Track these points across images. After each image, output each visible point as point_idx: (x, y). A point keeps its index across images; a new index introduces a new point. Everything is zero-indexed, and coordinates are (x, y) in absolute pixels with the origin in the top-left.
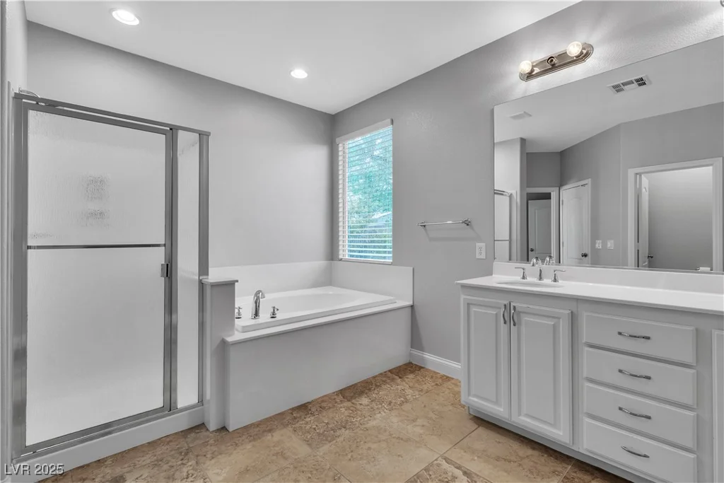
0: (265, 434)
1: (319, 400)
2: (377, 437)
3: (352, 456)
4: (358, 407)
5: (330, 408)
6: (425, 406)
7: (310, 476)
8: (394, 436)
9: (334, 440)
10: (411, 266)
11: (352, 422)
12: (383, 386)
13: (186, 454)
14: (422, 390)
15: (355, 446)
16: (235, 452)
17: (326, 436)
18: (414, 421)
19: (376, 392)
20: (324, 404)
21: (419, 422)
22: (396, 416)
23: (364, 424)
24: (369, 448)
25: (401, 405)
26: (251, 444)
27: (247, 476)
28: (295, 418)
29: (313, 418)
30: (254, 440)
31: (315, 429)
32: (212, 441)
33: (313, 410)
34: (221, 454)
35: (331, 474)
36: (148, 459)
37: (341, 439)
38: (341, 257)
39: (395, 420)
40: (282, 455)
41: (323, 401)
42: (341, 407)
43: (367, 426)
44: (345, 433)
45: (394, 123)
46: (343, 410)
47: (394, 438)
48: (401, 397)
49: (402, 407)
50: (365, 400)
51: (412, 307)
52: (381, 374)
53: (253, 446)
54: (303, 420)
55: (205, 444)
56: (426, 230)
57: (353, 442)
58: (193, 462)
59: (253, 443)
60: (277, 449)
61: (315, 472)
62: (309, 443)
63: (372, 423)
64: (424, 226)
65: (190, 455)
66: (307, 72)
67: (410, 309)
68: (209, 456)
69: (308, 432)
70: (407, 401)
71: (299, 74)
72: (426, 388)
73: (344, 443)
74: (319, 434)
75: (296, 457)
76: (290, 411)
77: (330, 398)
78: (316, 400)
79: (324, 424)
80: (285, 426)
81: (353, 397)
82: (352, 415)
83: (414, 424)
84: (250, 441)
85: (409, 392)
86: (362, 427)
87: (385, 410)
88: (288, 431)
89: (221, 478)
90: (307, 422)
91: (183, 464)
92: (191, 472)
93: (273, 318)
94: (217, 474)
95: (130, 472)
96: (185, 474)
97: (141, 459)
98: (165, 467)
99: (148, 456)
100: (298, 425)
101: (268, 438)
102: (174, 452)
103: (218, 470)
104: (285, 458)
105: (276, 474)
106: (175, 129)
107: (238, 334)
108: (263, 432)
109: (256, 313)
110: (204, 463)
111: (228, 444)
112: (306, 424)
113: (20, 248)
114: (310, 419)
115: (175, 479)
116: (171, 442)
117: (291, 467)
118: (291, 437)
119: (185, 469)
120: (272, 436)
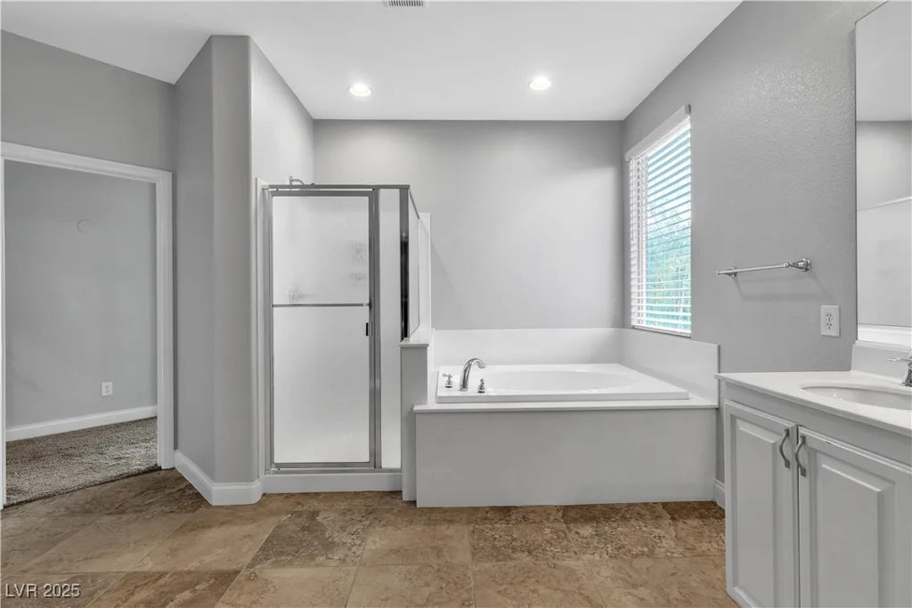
0: (444, 522)
1: (531, 509)
2: (558, 582)
3: (505, 590)
4: (571, 535)
5: (535, 522)
6: (673, 574)
7: (444, 586)
8: (583, 592)
9: (505, 560)
10: (715, 343)
11: (544, 550)
12: (633, 522)
13: (370, 513)
14: (692, 549)
15: (521, 579)
16: (404, 528)
17: (497, 553)
18: (635, 586)
19: (615, 525)
20: (531, 516)
21: (642, 592)
22: (614, 568)
23: (558, 559)
24: (534, 591)
25: (636, 556)
26: (423, 527)
27: (394, 556)
28: (486, 518)
29: (504, 526)
30: (429, 525)
31: (495, 539)
32: (395, 511)
33: (513, 517)
34: (392, 525)
35: (465, 596)
36: (343, 505)
37: (514, 563)
38: (634, 323)
39: (605, 572)
40: (438, 551)
41: (533, 512)
42: (548, 527)
43: (559, 563)
44: (525, 558)
45: (692, 112)
46: (547, 531)
47: (581, 594)
48: (646, 545)
49: (635, 560)
50: (587, 530)
51: (718, 410)
52: (646, 504)
53: (424, 531)
54: (492, 524)
55: (389, 511)
56: (737, 282)
57: (523, 574)
58: (368, 523)
59: (426, 527)
60: (440, 542)
61: (452, 585)
62: (475, 552)
63: (571, 563)
64: (735, 274)
65: (371, 516)
66: (551, 80)
67: (713, 415)
68: (382, 523)
69: (485, 540)
70: (651, 554)
71: (541, 83)
72: (704, 548)
73: (512, 569)
74: (494, 547)
75: (449, 560)
76: (487, 509)
77: (545, 511)
78: (526, 507)
79: (510, 538)
80: (469, 522)
81: (575, 520)
82: (552, 542)
83: (631, 590)
84: (425, 524)
85: (668, 543)
86: (552, 561)
87: (605, 555)
88: (467, 529)
89: (374, 547)
90: (494, 528)
91: (360, 521)
92: (359, 531)
93: (480, 392)
94: (374, 542)
95: (325, 510)
96: (354, 530)
97: (340, 503)
98: (348, 518)
99: (346, 503)
100: (482, 527)
101: (443, 528)
102: (364, 507)
103: (378, 539)
104: (438, 556)
105: (417, 567)
106: (376, 188)
107: (431, 404)
108: (444, 520)
109: (464, 385)
110: (374, 527)
111: (405, 519)
112: (491, 530)
113: (269, 306)
114: (501, 526)
115: (344, 531)
116: (369, 497)
117: (436, 567)
118: (464, 537)
119: (357, 526)
120: (448, 528)
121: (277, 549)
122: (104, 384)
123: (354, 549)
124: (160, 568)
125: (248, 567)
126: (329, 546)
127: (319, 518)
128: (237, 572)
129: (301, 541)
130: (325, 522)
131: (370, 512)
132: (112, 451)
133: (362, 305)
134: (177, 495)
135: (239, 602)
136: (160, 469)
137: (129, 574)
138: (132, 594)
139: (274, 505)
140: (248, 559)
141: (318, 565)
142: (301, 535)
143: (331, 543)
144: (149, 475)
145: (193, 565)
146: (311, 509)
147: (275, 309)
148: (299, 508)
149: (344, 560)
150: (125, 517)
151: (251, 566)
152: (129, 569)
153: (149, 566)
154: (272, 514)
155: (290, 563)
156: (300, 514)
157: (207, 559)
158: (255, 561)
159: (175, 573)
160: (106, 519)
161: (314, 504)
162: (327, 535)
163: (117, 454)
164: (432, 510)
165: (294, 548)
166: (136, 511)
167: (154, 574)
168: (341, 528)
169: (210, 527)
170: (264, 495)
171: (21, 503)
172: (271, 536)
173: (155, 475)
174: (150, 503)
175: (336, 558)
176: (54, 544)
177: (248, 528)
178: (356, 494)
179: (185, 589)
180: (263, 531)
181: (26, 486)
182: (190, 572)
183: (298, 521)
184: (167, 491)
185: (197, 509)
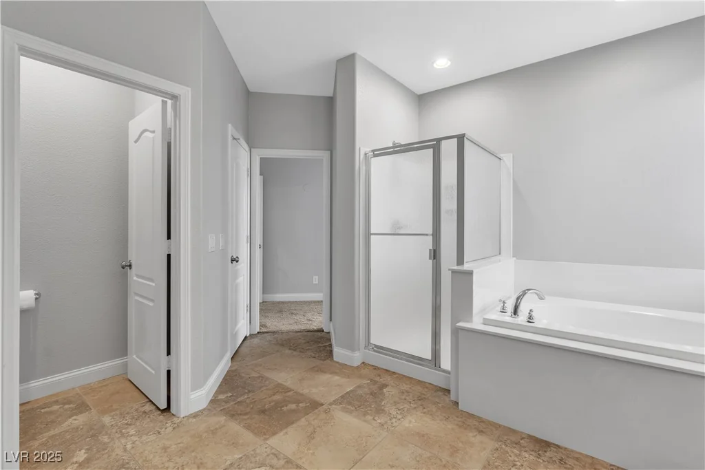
0: (475, 430)
13: (420, 400)
16: (438, 421)
20: (570, 462)
26: (454, 426)
27: (417, 438)
28: (518, 443)
29: (532, 458)
30: (460, 427)
31: (515, 465)
33: (549, 454)
34: (431, 415)
36: (405, 387)
40: (454, 451)
41: (577, 459)
53: (453, 429)
54: (520, 451)
55: (435, 403)
58: (414, 406)
59: (456, 427)
60: (460, 445)
62: (487, 467)
65: (420, 402)
68: (425, 410)
69: (504, 461)
76: (523, 436)
80: (498, 440)
84: (457, 425)
88: (491, 444)
89: (407, 425)
90: (519, 455)
91: (410, 403)
92: (406, 409)
93: (529, 322)
94: (410, 422)
95: (392, 386)
96: (402, 407)
97: (404, 385)
98: (403, 397)
99: (409, 386)
100: (508, 449)
101: (471, 434)
102: (419, 394)
103: (413, 421)
104: (451, 455)
105: (429, 455)
106: (439, 140)
107: (476, 324)
108: (475, 428)
109: (515, 312)
110: (417, 411)
111: (444, 415)
112: (516, 455)
113: (368, 235)
114: (529, 457)
115: (395, 405)
116: (427, 388)
117: (444, 462)
118: (485, 449)
119: (406, 406)
120: (475, 436)
121: (350, 401)
122: (314, 277)
123: (394, 420)
124: (292, 387)
125: (329, 404)
126: (380, 411)
127: (385, 390)
128: (323, 405)
129: (366, 401)
130: (387, 394)
131: (421, 398)
132: (309, 316)
133: (427, 235)
134: (321, 349)
135: (313, 423)
136: (323, 331)
137: (279, 384)
138: (274, 395)
139: (365, 371)
140: (332, 399)
141: (365, 421)
142: (368, 396)
143: (383, 410)
144: (317, 333)
145: (306, 391)
146: (384, 382)
147: (372, 236)
148: (378, 379)
149: (383, 425)
150: (295, 353)
151: (331, 404)
152: (280, 381)
153: (288, 384)
154: (361, 377)
155: (350, 412)
156: (375, 382)
157: (314, 390)
158: (335, 402)
159: (295, 392)
160: (287, 351)
161: (387, 379)
162: (383, 403)
163: (310, 317)
164: (471, 416)
165: (358, 403)
166: (300, 352)
167: (288, 388)
168: (395, 402)
169: (325, 372)
170: (363, 363)
171: (264, 332)
172: (351, 391)
173: (319, 334)
174: (309, 349)
175: (379, 421)
176: (263, 356)
177: (343, 381)
178: (420, 382)
179: (294, 403)
180: (349, 385)
181: (268, 324)
182: (302, 395)
183: (371, 387)
184: (320, 345)
185: (325, 360)
